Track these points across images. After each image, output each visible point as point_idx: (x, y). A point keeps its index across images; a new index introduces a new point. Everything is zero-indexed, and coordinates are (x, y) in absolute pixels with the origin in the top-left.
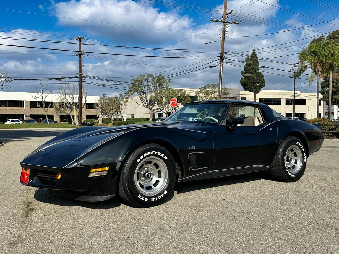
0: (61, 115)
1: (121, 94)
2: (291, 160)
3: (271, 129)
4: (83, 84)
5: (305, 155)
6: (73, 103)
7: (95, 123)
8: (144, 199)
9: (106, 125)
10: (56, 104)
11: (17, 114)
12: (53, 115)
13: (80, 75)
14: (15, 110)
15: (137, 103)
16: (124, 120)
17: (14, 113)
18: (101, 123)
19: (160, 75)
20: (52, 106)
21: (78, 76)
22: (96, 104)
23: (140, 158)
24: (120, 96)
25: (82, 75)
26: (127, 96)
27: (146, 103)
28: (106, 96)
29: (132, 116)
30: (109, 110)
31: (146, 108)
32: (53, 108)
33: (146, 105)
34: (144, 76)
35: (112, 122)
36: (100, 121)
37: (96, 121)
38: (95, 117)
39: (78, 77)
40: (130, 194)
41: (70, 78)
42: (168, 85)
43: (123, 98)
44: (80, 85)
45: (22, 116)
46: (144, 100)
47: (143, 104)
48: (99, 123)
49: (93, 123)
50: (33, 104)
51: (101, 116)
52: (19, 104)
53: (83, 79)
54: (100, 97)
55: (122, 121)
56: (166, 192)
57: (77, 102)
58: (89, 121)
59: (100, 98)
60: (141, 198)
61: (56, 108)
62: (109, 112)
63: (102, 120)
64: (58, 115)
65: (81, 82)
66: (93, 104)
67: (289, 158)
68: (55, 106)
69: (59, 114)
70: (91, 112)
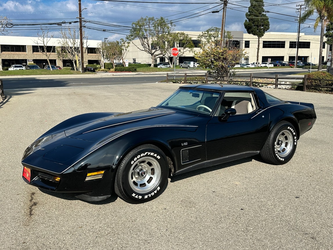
0: (63, 60)
1: (122, 39)
2: (281, 144)
3: (263, 117)
4: (83, 29)
5: (295, 139)
6: (75, 48)
7: (97, 68)
8: (138, 197)
9: (109, 70)
10: (58, 49)
11: (20, 59)
12: (56, 60)
13: (80, 19)
14: (18, 55)
15: (138, 48)
16: (126, 66)
17: (17, 58)
18: (103, 68)
19: (162, 18)
20: (54, 51)
21: (78, 20)
22: (98, 48)
23: (133, 160)
24: (121, 41)
25: (82, 20)
26: (129, 41)
27: (148, 48)
28: (107, 40)
29: (134, 60)
30: (111, 55)
31: (148, 53)
32: (55, 52)
33: (148, 50)
34: (146, 20)
35: (114, 67)
36: (102, 66)
37: (98, 66)
38: (97, 62)
39: (78, 22)
40: (125, 194)
41: (70, 23)
42: (170, 28)
43: (124, 43)
44: (81, 30)
45: (25, 61)
46: (146, 45)
47: (145, 49)
48: (101, 68)
49: (95, 68)
50: (35, 49)
51: (104, 61)
52: (21, 48)
53: (83, 23)
54: (101, 41)
55: (124, 66)
56: (159, 188)
58: (91, 67)
59: (101, 43)
60: (135, 197)
61: (58, 53)
62: (111, 57)
63: (104, 65)
64: (60, 60)
65: (81, 27)
66: (95, 49)
67: (280, 142)
68: (57, 51)
69: (62, 58)
70: (93, 57)
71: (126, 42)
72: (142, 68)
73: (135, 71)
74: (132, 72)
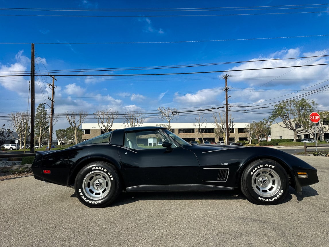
0: (220, 138)
1: (265, 119)
4: (229, 112)
7: (246, 143)
9: (255, 145)
10: (216, 130)
11: (190, 137)
12: (214, 138)
13: (227, 105)
14: (189, 135)
15: (280, 126)
16: (269, 141)
17: (188, 137)
18: (251, 143)
19: (303, 99)
20: (213, 132)
21: (225, 106)
22: (246, 128)
24: (264, 120)
25: (228, 105)
26: (271, 121)
27: (290, 125)
28: (254, 122)
29: (281, 137)
31: (290, 129)
33: (290, 127)
34: (287, 102)
35: (259, 143)
36: (250, 142)
37: (246, 142)
38: (246, 139)
39: (224, 107)
41: (218, 108)
42: (312, 107)
43: (267, 122)
44: (227, 113)
45: (193, 139)
46: (287, 122)
47: (287, 126)
48: (249, 143)
49: (244, 144)
50: (202, 131)
51: (250, 138)
52: (192, 131)
53: (229, 108)
54: (249, 123)
55: (267, 141)
57: (225, 128)
58: (241, 142)
59: (250, 125)
61: (216, 133)
62: (256, 134)
63: (251, 141)
64: (218, 138)
65: (227, 111)
66: (244, 129)
70: (243, 135)
71: (268, 121)
72: (284, 143)
73: (277, 145)
74: (274, 146)
